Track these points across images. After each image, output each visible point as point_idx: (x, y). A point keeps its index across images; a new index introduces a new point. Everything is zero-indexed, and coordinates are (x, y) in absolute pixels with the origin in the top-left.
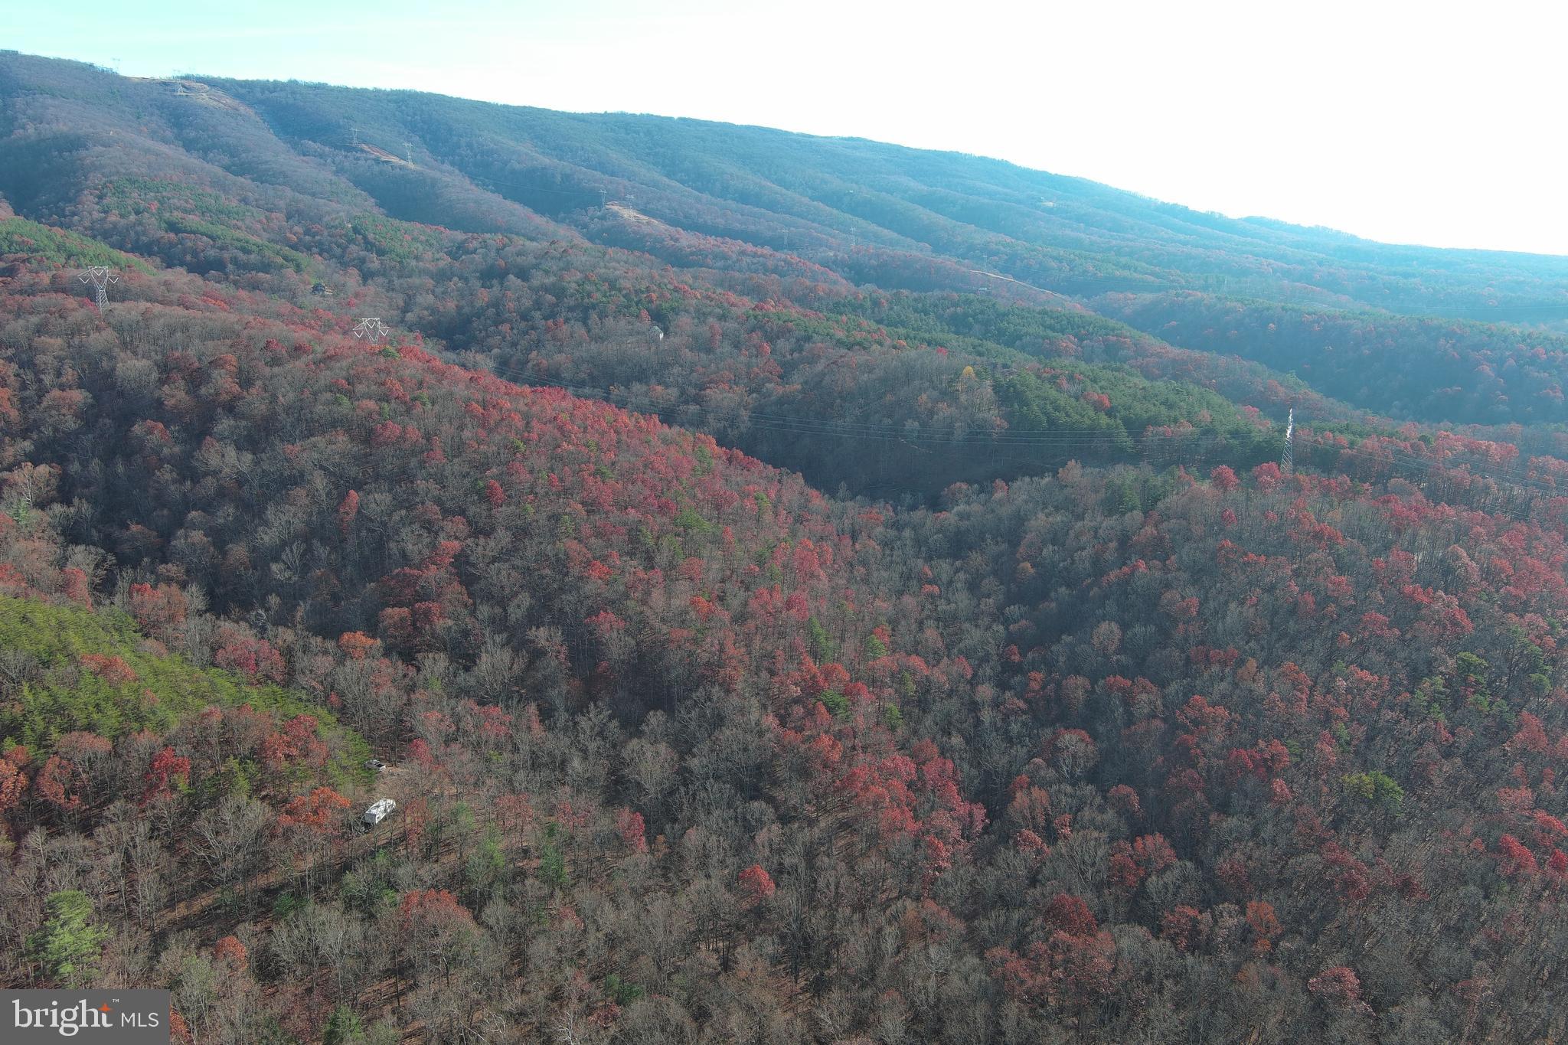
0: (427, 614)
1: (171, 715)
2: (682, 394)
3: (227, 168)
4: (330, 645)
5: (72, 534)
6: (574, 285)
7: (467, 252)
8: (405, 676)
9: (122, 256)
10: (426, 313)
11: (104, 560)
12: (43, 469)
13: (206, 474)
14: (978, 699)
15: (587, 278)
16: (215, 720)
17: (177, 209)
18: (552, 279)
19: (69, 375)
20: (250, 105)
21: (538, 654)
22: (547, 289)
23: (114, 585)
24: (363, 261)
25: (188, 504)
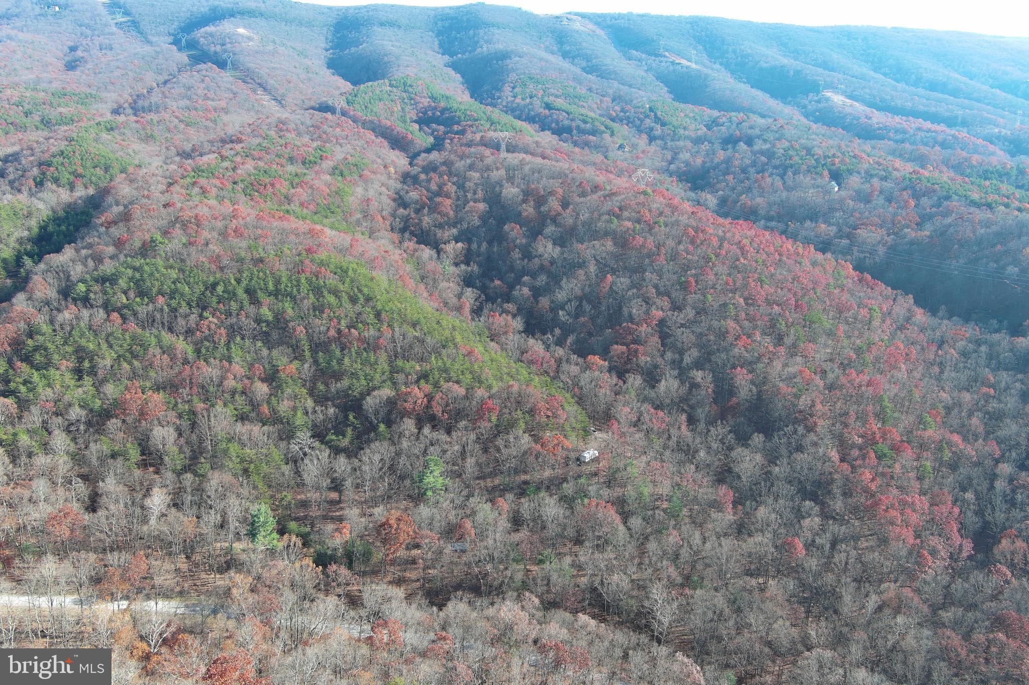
0: (636, 351)
1: (495, 382)
2: (840, 230)
3: (584, 69)
4: (580, 360)
5: (468, 281)
6: (782, 151)
7: (718, 125)
8: (616, 385)
9: (518, 124)
10: (682, 165)
11: (480, 297)
12: (460, 245)
13: (536, 256)
14: (998, 471)
15: (792, 146)
16: (515, 389)
17: (552, 95)
18: (768, 146)
19: (480, 194)
20: (603, 29)
21: (694, 386)
22: (762, 153)
23: (482, 311)
24: (651, 129)
25: (524, 272)
